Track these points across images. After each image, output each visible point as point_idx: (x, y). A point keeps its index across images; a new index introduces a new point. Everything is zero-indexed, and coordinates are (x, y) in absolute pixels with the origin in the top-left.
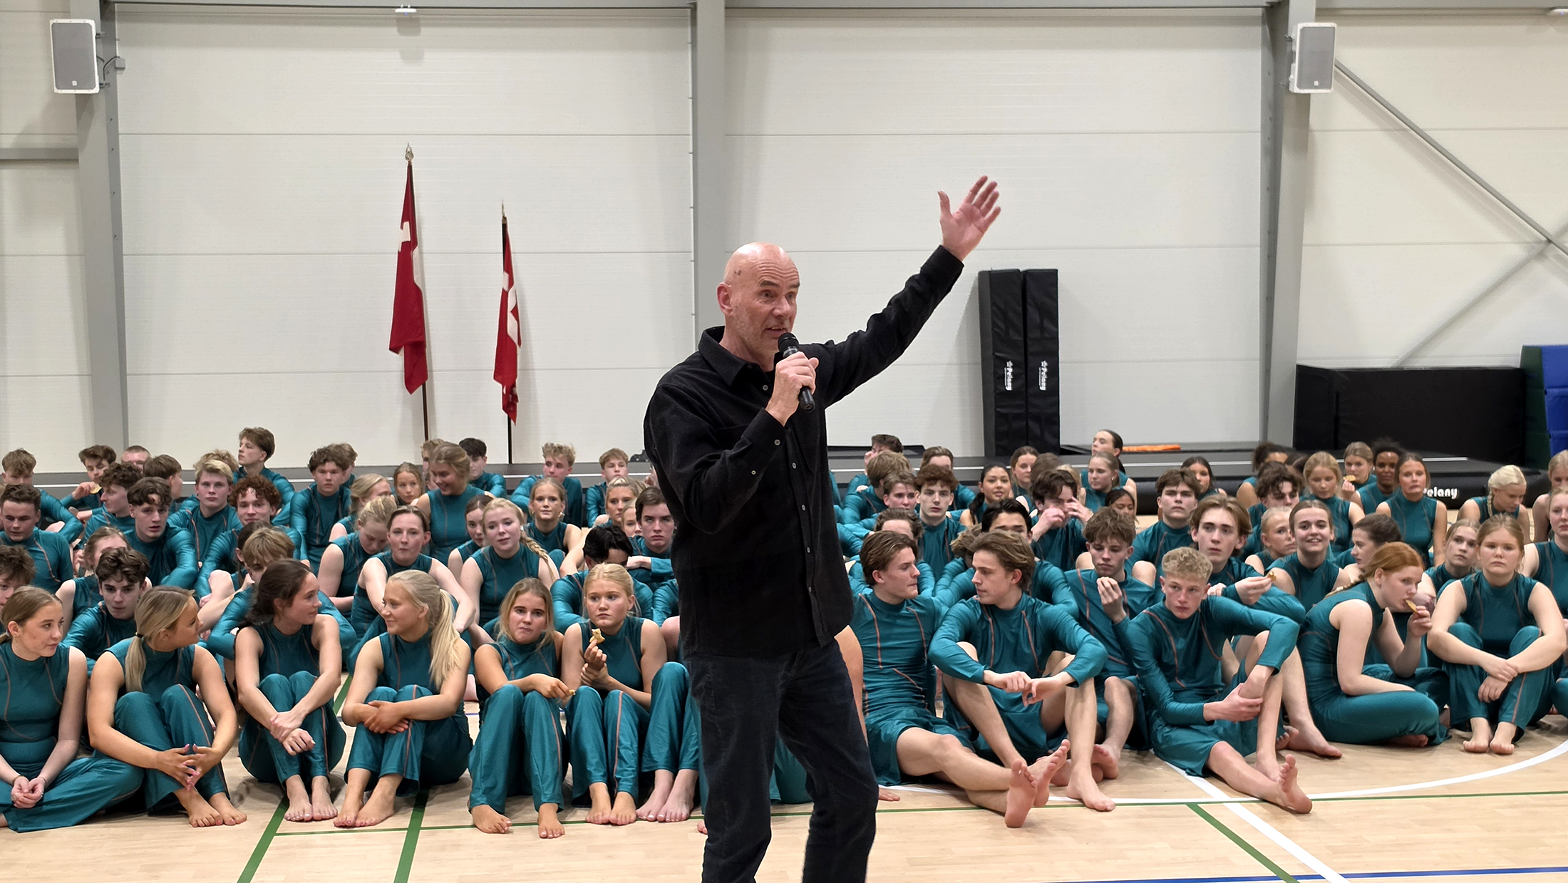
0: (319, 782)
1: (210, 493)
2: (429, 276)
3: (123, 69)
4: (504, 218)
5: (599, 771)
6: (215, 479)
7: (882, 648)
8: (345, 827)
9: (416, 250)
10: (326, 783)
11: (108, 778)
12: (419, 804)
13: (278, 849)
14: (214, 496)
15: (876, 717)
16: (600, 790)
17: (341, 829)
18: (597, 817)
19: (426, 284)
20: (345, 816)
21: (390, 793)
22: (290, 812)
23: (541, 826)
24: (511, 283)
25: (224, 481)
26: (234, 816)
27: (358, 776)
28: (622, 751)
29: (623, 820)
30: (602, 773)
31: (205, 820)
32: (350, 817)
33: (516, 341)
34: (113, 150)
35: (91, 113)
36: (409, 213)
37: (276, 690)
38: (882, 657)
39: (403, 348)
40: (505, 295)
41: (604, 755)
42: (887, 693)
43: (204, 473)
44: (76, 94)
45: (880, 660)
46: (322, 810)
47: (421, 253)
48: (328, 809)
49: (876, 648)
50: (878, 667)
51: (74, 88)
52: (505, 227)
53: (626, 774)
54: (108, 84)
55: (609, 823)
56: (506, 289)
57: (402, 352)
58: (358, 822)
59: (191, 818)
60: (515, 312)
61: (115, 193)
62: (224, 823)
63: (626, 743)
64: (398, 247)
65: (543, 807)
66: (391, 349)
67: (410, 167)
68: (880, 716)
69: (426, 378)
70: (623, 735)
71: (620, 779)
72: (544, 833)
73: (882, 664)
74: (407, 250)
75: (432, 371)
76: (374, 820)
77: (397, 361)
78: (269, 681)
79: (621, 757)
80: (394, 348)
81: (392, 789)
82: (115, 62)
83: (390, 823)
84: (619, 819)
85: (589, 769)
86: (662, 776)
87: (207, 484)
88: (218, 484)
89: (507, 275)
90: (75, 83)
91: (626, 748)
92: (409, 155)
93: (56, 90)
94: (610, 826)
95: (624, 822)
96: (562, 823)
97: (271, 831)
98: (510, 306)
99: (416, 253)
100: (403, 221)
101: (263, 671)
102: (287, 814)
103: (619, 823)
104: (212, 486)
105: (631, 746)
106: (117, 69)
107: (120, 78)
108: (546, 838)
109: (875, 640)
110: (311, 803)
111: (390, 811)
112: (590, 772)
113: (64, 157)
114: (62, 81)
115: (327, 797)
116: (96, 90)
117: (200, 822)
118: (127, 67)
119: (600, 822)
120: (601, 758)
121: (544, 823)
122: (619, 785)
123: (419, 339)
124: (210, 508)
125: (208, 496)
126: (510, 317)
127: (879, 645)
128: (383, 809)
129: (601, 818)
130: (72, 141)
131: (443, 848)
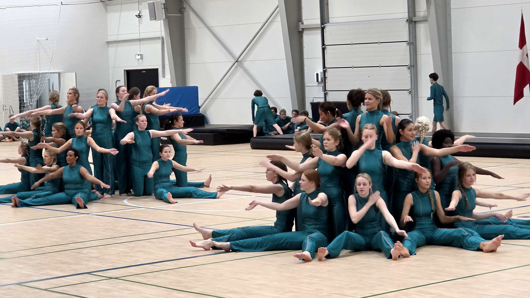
35: (430, 3)
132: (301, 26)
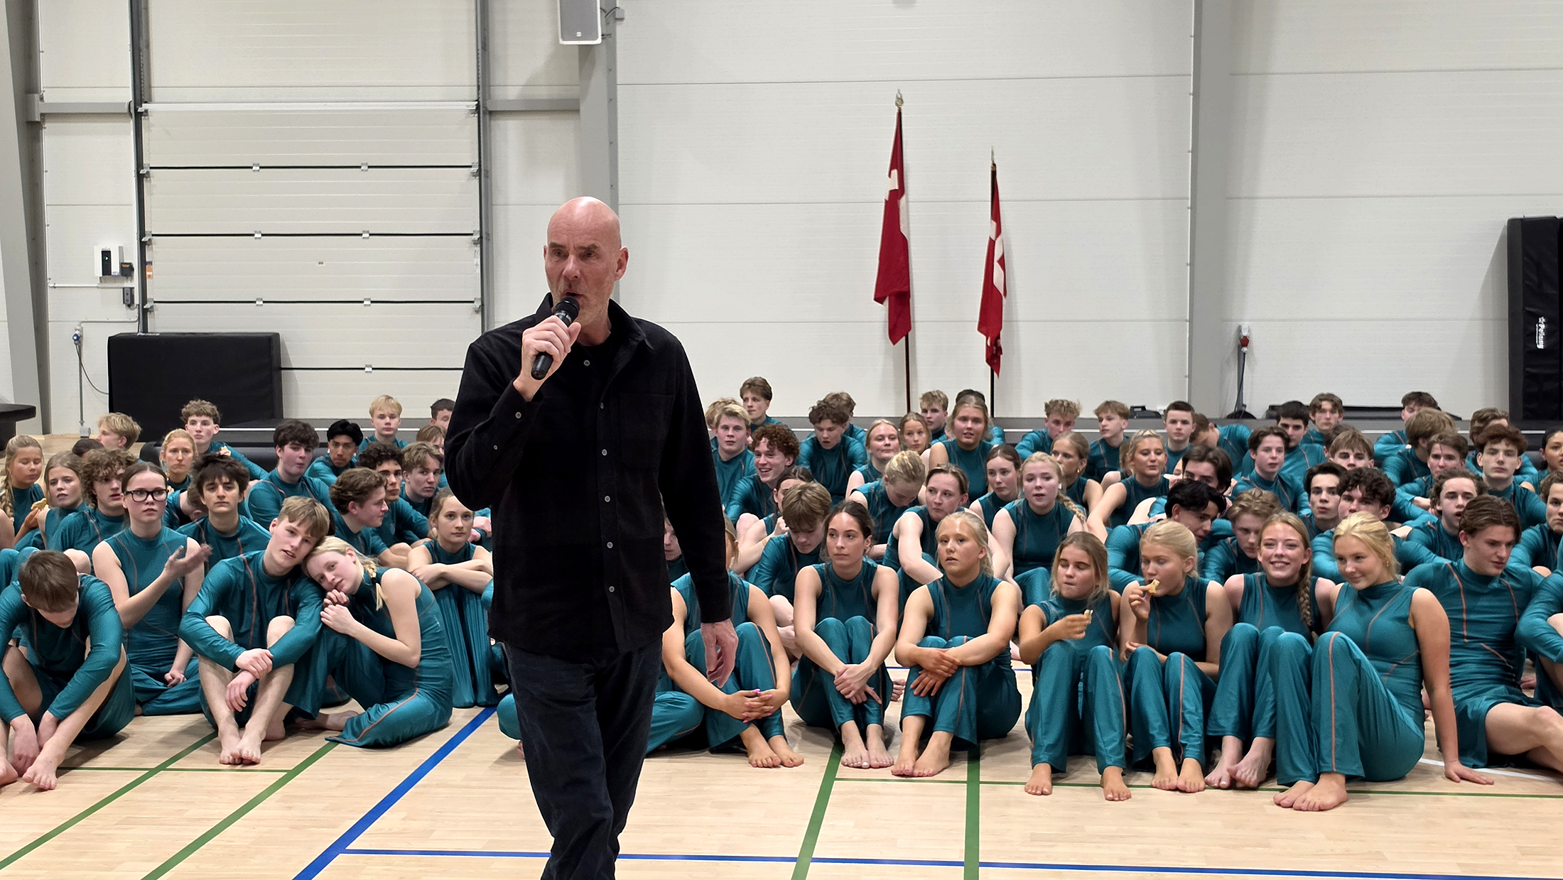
0: (873, 728)
1: (728, 436)
2: (914, 225)
3: (622, 19)
4: (994, 165)
5: (1163, 735)
6: (733, 422)
7: (1468, 621)
8: (903, 776)
9: (903, 198)
10: (881, 731)
11: (671, 713)
12: (974, 758)
13: (841, 793)
14: (732, 439)
15: (1461, 693)
16: (1164, 754)
17: (899, 778)
18: (1164, 782)
19: (911, 233)
20: (903, 765)
21: (946, 744)
22: (846, 757)
23: (1107, 788)
24: (999, 232)
25: (742, 424)
26: (792, 758)
27: (913, 725)
28: (1187, 716)
29: (1192, 787)
30: (1165, 738)
31: (765, 762)
32: (908, 766)
33: (1002, 292)
34: (612, 100)
35: (593, 64)
36: (897, 161)
37: (832, 634)
38: (1467, 630)
39: (887, 298)
40: (992, 244)
41: (1167, 719)
42: (1473, 667)
43: (724, 416)
44: (580, 46)
45: (1465, 633)
46: (878, 757)
47: (907, 202)
48: (884, 757)
49: (1462, 620)
50: (1462, 640)
51: (579, 39)
52: (994, 174)
53: (1192, 739)
54: (609, 35)
55: (1176, 789)
56: (993, 238)
57: (887, 302)
58: (916, 772)
59: (751, 757)
60: (1002, 262)
61: (613, 143)
62: (782, 764)
63: (1190, 706)
64: (886, 196)
65: (1107, 770)
66: (876, 299)
67: (900, 114)
68: (1466, 692)
69: (910, 329)
70: (1187, 699)
71: (1186, 745)
72: (1110, 796)
73: (1468, 638)
74: (895, 197)
75: (914, 322)
76: (931, 771)
77: (881, 311)
78: (826, 624)
79: (1186, 722)
80: (879, 299)
81: (948, 741)
82: (614, 13)
83: (946, 775)
84: (1188, 786)
85: (1152, 732)
86: (1230, 744)
87: (726, 428)
88: (737, 428)
89: (994, 223)
90: (579, 34)
91: (1190, 712)
92: (900, 101)
93: (562, 42)
94: (1178, 793)
95: (1193, 789)
96: (1129, 786)
97: (830, 776)
98: (997, 257)
99: (903, 202)
100: (891, 168)
101: (821, 612)
102: (844, 758)
103: (1188, 789)
104: (731, 429)
105: (1197, 710)
106: (617, 19)
107: (620, 29)
108: (1113, 800)
109: (1461, 611)
110: (867, 749)
111: (946, 763)
112: (1153, 736)
113: (566, 108)
114: (567, 33)
115: (882, 744)
116: (599, 41)
117: (759, 763)
118: (626, 17)
119: (1167, 788)
120: (1164, 721)
121: (1109, 785)
122: (1185, 750)
123: (904, 289)
124: (728, 452)
125: (727, 439)
126: (997, 266)
127: (1465, 616)
128: (940, 760)
129: (1167, 784)
130: (573, 92)
131: (1007, 804)
132: (39, 109)
